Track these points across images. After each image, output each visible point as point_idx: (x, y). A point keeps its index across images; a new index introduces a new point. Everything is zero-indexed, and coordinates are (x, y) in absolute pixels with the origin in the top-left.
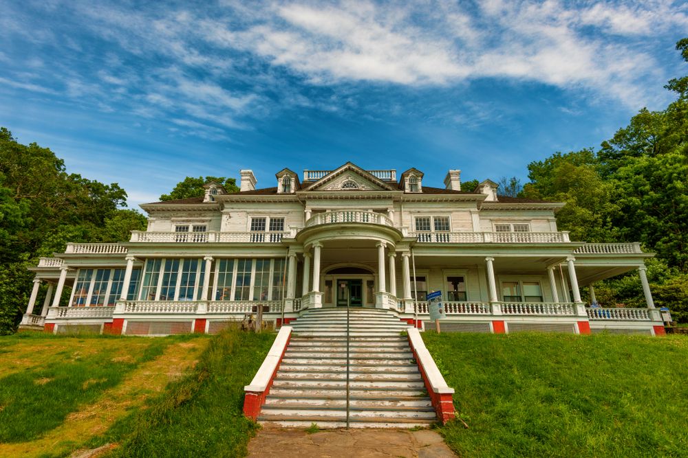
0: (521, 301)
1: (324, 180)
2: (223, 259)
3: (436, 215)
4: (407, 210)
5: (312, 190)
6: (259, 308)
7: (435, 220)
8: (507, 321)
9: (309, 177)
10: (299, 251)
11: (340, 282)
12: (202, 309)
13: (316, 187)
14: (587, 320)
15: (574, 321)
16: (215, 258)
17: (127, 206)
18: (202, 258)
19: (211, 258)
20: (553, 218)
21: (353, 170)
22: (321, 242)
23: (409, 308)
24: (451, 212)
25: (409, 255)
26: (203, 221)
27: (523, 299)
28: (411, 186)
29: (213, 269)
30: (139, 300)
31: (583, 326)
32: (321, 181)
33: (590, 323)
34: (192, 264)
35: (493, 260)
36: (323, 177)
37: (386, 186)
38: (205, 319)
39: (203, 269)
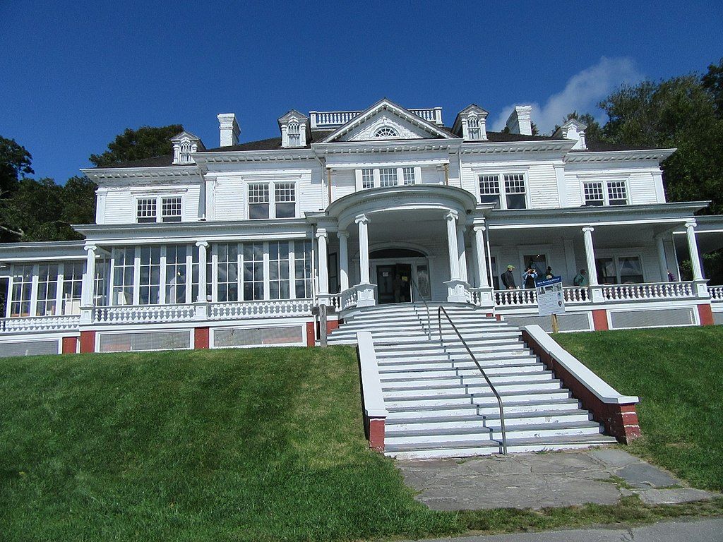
0: (616, 283)
1: (349, 126)
2: (221, 244)
3: (507, 172)
4: (468, 165)
5: (333, 141)
6: (323, 309)
7: (506, 178)
8: (610, 309)
9: (317, 122)
10: (333, 230)
11: (380, 270)
12: (201, 314)
13: (339, 137)
14: (708, 302)
15: (694, 304)
16: (210, 243)
17: (33, 172)
18: (193, 244)
19: (206, 244)
20: (658, 170)
21: (390, 111)
22: (368, 216)
23: (487, 299)
24: (528, 167)
25: (484, 229)
26: (177, 191)
27: (619, 280)
28: (471, 132)
29: (209, 259)
30: (111, 305)
31: (704, 310)
32: (346, 128)
33: (712, 305)
34: (177, 252)
35: (593, 229)
36: (350, 121)
37: (439, 133)
38: (208, 327)
39: (196, 259)
